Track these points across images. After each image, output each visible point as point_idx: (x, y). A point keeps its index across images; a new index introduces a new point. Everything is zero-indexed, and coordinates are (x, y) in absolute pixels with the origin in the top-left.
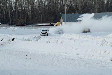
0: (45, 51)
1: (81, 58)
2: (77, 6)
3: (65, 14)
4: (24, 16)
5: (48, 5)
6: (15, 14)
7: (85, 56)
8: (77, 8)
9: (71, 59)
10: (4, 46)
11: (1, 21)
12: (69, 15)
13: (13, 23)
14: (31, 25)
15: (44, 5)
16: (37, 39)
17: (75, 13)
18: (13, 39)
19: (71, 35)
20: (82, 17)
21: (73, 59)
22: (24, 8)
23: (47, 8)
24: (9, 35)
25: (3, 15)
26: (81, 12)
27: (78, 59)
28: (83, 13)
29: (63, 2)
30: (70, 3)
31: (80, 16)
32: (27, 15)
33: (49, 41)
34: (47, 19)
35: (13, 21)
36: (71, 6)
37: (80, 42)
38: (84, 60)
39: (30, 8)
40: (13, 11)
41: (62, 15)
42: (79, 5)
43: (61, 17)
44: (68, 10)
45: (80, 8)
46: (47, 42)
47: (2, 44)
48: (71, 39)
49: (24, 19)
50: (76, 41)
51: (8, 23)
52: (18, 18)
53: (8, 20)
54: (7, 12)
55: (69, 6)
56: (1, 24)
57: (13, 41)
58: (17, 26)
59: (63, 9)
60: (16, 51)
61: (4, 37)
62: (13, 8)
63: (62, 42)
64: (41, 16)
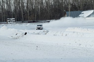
0: (52, 43)
1: (83, 48)
2: (78, 4)
3: (69, 11)
4: (35, 14)
5: (54, 5)
6: (27, 13)
7: (86, 46)
8: (79, 6)
9: (74, 49)
10: (18, 39)
11: (16, 19)
12: (72, 12)
13: (25, 20)
14: (40, 21)
15: (51, 5)
16: (45, 33)
17: (77, 10)
18: (26, 34)
19: (74, 28)
20: (83, 13)
21: (76, 49)
22: (34, 8)
23: (54, 7)
24: (22, 31)
25: (17, 14)
26: (82, 9)
27: (80, 48)
28: (84, 10)
29: (67, 1)
30: (73, 2)
31: (82, 13)
32: (37, 13)
33: (56, 34)
34: (54, 16)
35: (25, 18)
36: (74, 5)
37: (82, 35)
38: (85, 49)
39: (39, 7)
40: (26, 10)
41: (66, 12)
42: (80, 4)
43: (65, 14)
44: (71, 8)
45: (81, 6)
46: (54, 35)
47: (16, 38)
48: (74, 32)
49: (35, 16)
50: (78, 33)
51: (21, 21)
52: (30, 15)
53: (21, 18)
54: (20, 12)
55: (72, 5)
56: (16, 21)
57: (26, 35)
58: (29, 22)
59: (67, 7)
60: (28, 43)
61: (18, 32)
62: (25, 8)
63: (66, 35)
64: (48, 13)
